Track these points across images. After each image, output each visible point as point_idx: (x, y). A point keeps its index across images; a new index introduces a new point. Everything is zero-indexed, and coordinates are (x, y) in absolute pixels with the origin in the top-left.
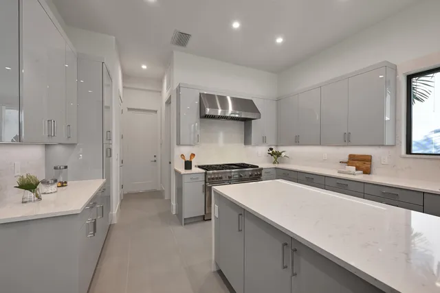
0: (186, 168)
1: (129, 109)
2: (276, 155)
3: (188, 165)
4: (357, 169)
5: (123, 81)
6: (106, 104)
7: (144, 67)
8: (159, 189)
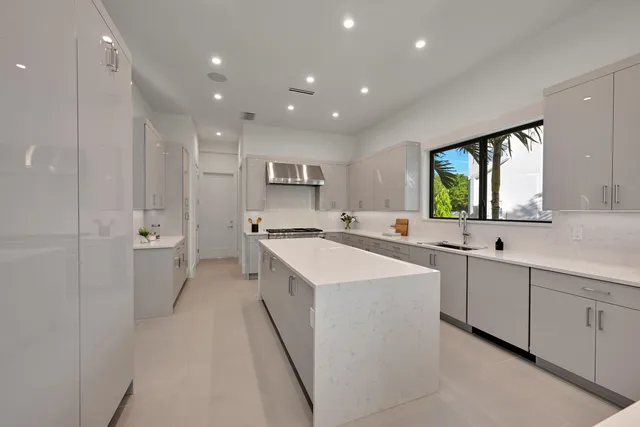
0: (253, 231)
1: (205, 173)
2: (347, 220)
3: (255, 228)
4: (397, 231)
5: (199, 147)
6: (185, 169)
7: (219, 134)
8: (235, 256)
